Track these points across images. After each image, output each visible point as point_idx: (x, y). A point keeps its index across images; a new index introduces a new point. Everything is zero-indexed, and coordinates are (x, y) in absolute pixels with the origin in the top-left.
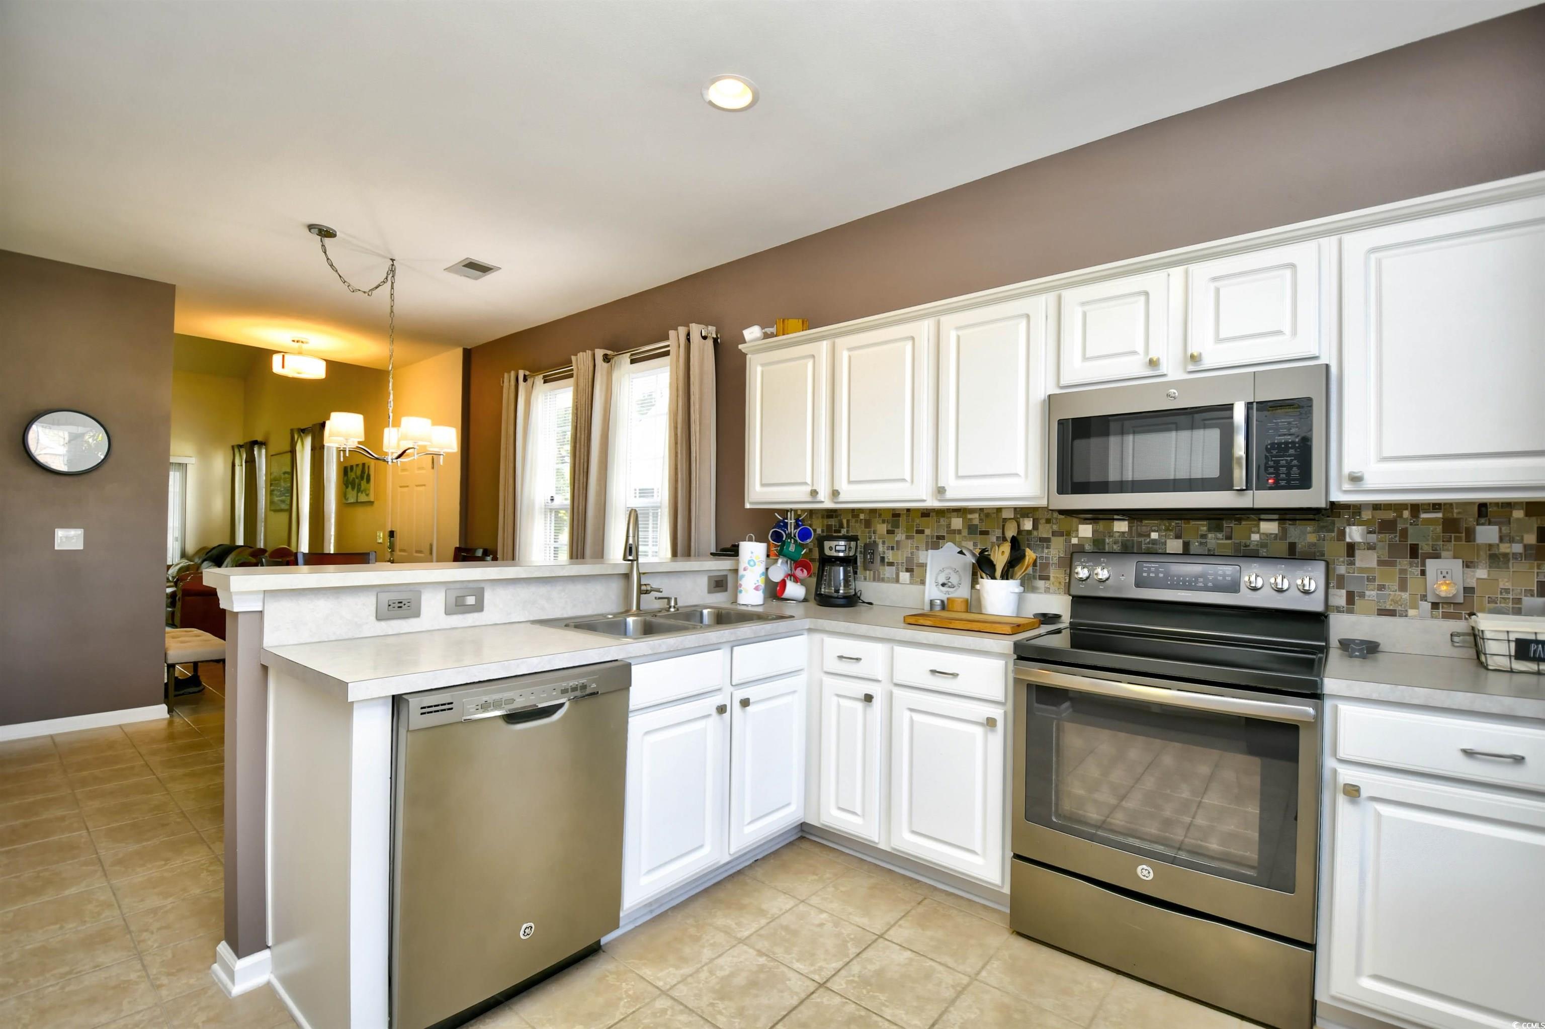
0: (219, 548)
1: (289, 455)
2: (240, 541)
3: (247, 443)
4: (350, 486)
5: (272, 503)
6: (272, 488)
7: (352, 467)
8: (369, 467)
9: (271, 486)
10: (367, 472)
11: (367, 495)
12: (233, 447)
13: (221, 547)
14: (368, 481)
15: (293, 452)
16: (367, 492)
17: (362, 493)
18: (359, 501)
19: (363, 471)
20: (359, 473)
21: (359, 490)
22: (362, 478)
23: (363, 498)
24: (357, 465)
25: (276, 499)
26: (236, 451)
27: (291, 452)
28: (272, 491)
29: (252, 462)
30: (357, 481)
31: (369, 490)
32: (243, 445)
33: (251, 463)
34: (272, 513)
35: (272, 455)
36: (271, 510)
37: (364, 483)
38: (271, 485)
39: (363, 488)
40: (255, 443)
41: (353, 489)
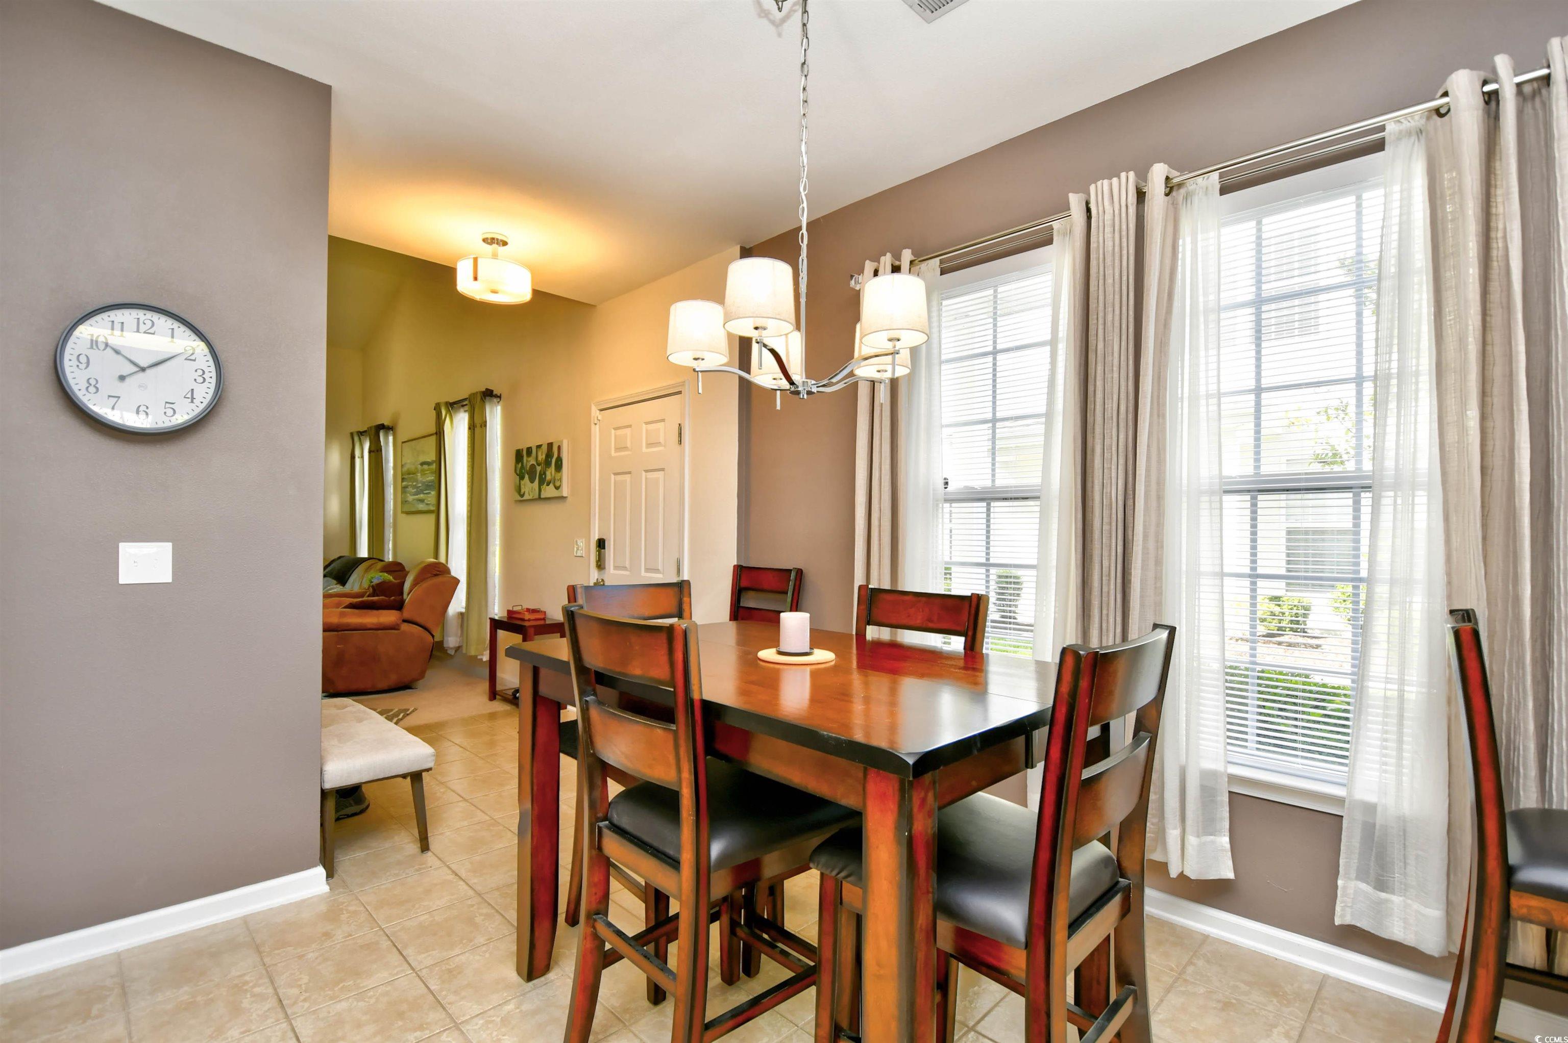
0: (339, 560)
1: (433, 439)
2: (363, 552)
3: (371, 428)
4: (527, 476)
5: (404, 502)
6: (404, 483)
7: (529, 451)
8: (559, 448)
9: (402, 482)
10: (556, 456)
11: (557, 488)
12: (352, 434)
13: (342, 559)
14: (559, 467)
15: (439, 434)
16: (558, 484)
17: (548, 485)
18: (542, 496)
19: (549, 455)
20: (542, 457)
21: (542, 481)
22: (547, 463)
23: (549, 491)
24: (539, 447)
25: (410, 498)
26: (356, 439)
27: (436, 433)
28: (404, 488)
29: (378, 451)
30: (539, 468)
31: (560, 480)
32: (365, 432)
33: (376, 452)
34: (404, 515)
35: (403, 442)
36: (403, 512)
37: (550, 473)
38: (403, 480)
39: (548, 477)
40: (382, 427)
41: (532, 481)
